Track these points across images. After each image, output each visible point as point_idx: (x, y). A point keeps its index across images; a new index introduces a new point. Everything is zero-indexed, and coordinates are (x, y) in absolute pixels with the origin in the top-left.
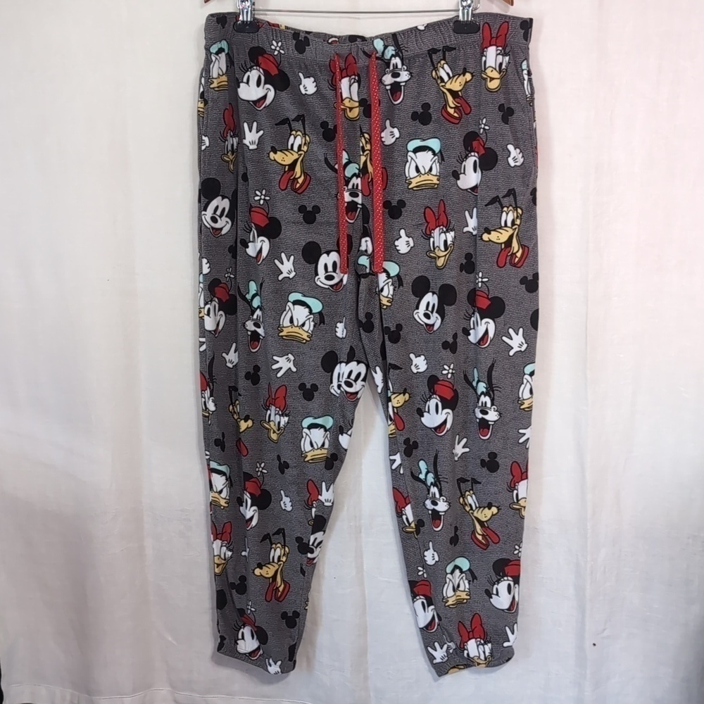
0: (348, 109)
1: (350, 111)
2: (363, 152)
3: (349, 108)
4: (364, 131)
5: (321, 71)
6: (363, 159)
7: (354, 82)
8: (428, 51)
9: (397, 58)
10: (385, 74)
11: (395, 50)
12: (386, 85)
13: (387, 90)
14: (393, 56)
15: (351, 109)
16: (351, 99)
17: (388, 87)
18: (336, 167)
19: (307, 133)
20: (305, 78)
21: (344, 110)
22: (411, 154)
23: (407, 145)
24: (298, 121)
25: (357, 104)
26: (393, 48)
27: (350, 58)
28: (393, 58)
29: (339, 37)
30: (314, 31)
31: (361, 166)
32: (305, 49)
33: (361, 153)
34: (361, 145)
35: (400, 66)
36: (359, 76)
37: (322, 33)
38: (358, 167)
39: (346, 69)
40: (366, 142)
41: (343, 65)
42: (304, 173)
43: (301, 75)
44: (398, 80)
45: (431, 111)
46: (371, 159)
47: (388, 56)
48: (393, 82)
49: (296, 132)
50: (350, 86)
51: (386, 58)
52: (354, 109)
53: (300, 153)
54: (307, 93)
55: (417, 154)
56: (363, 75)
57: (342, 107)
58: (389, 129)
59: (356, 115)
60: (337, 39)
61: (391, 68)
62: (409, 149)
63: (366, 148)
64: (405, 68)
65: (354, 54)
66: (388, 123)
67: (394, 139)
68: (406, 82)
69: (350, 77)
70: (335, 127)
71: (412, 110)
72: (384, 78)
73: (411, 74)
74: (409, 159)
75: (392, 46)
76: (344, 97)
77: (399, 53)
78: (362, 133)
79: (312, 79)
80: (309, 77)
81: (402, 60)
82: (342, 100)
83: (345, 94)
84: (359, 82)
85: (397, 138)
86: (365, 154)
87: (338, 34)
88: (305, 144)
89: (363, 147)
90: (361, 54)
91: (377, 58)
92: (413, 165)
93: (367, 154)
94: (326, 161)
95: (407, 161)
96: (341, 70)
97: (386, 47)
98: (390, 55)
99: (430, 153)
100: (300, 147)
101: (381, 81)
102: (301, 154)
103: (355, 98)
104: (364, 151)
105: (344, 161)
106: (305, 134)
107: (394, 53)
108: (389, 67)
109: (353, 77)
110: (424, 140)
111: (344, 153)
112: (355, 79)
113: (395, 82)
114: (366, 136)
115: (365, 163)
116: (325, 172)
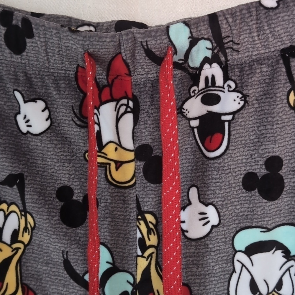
0: (113, 165)
1: (117, 169)
2: (143, 251)
3: (116, 162)
4: (146, 208)
5: (58, 88)
6: (142, 264)
7: (126, 112)
8: (283, 51)
9: (215, 65)
10: (191, 97)
11: (212, 49)
12: (190, 119)
13: (193, 128)
14: (206, 60)
15: (119, 164)
16: (119, 145)
17: (195, 123)
18: (87, 277)
19: (28, 208)
20: (25, 102)
21: (105, 166)
22: (241, 257)
23: (233, 237)
24: (11, 186)
25: (131, 156)
26: (208, 44)
27: (118, 64)
28: (207, 66)
29: (97, 26)
30: (47, 12)
31: (139, 278)
32: (25, 44)
33: (139, 253)
34: (139, 235)
35: (219, 81)
36: (135, 99)
37: (63, 17)
38: (131, 280)
39: (110, 85)
40: (149, 231)
41: (102, 78)
42: (23, 284)
43: (18, 95)
44: (215, 109)
45: (282, 172)
46: (157, 264)
47: (195, 61)
48: (205, 112)
49: (9, 205)
50: (118, 120)
51: (191, 65)
52: (125, 166)
53: (15, 246)
54: (31, 130)
55: (254, 257)
56: (145, 100)
57: (100, 160)
58: (197, 206)
59: (129, 178)
60: (92, 29)
61: (202, 85)
62: (237, 248)
63: (148, 243)
64: (233, 85)
65: (126, 55)
66: (193, 193)
67: (208, 228)
68: (234, 113)
69: (118, 101)
70: (86, 198)
71: (244, 170)
72: (187, 106)
73: (245, 97)
74: (238, 266)
75: (208, 39)
76: (105, 140)
77: (221, 55)
78: (141, 214)
79: (41, 104)
80: (34, 100)
81: (225, 69)
82: (101, 146)
83: (108, 135)
84: (136, 112)
85: (213, 227)
86: (146, 254)
87: (95, 20)
88: (26, 229)
89: (142, 241)
90: (141, 56)
91: (176, 65)
92: (246, 278)
93: (151, 255)
94: (67, 265)
95: (234, 271)
96: (100, 88)
97: (193, 42)
98: (201, 59)
99: (279, 253)
100: (15, 234)
101: (180, 111)
102: (18, 249)
103: (128, 142)
104: (144, 247)
105: (103, 267)
106: (24, 212)
107: (209, 54)
108: (197, 84)
109: (124, 101)
110: (269, 230)
111: (103, 250)
112: (127, 106)
113: (210, 113)
114: (149, 218)
115: (147, 272)
116: (64, 286)
